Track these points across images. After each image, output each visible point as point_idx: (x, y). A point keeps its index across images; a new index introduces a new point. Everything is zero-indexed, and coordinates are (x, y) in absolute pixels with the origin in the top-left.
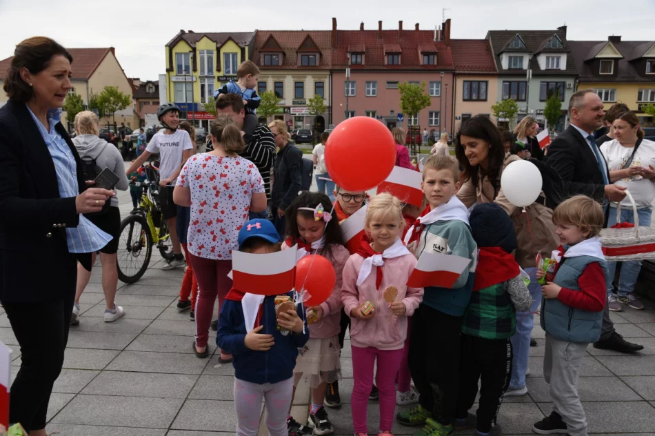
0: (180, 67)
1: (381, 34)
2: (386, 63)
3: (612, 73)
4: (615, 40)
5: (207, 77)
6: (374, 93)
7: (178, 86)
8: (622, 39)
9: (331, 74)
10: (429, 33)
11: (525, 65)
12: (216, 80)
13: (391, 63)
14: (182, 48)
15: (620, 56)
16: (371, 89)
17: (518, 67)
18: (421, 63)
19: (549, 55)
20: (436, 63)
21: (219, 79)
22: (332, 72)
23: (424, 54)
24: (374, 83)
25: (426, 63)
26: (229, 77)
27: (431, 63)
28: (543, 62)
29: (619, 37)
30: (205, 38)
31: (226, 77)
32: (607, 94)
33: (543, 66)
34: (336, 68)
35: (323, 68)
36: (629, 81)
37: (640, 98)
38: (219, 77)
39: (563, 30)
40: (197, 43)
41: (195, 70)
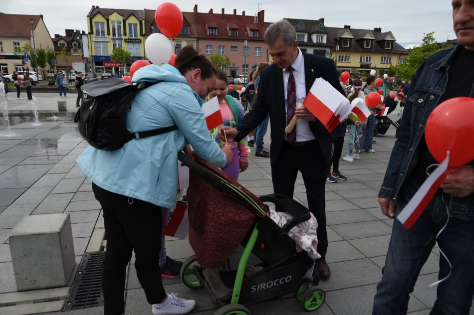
0: (98, 32)
1: (223, 16)
2: (230, 35)
3: (348, 46)
4: (347, 27)
5: (118, 39)
6: (223, 53)
7: (98, 45)
8: (351, 28)
9: (198, 41)
10: (252, 18)
11: (306, 40)
12: (123, 41)
13: (232, 35)
14: (99, 18)
15: (352, 37)
16: (221, 50)
17: (302, 41)
18: (250, 36)
19: (318, 35)
20: (258, 36)
21: (126, 41)
22: (198, 39)
23: (251, 30)
24: (223, 47)
25: (252, 36)
26: (132, 39)
27: (255, 36)
28: (314, 38)
29: (350, 26)
30: (115, 13)
31: (131, 39)
32: (346, 57)
33: (315, 41)
34: (200, 36)
35: (192, 36)
36: (356, 51)
37: (361, 61)
38: (125, 39)
39: (322, 20)
40: (109, 16)
41: (109, 34)
